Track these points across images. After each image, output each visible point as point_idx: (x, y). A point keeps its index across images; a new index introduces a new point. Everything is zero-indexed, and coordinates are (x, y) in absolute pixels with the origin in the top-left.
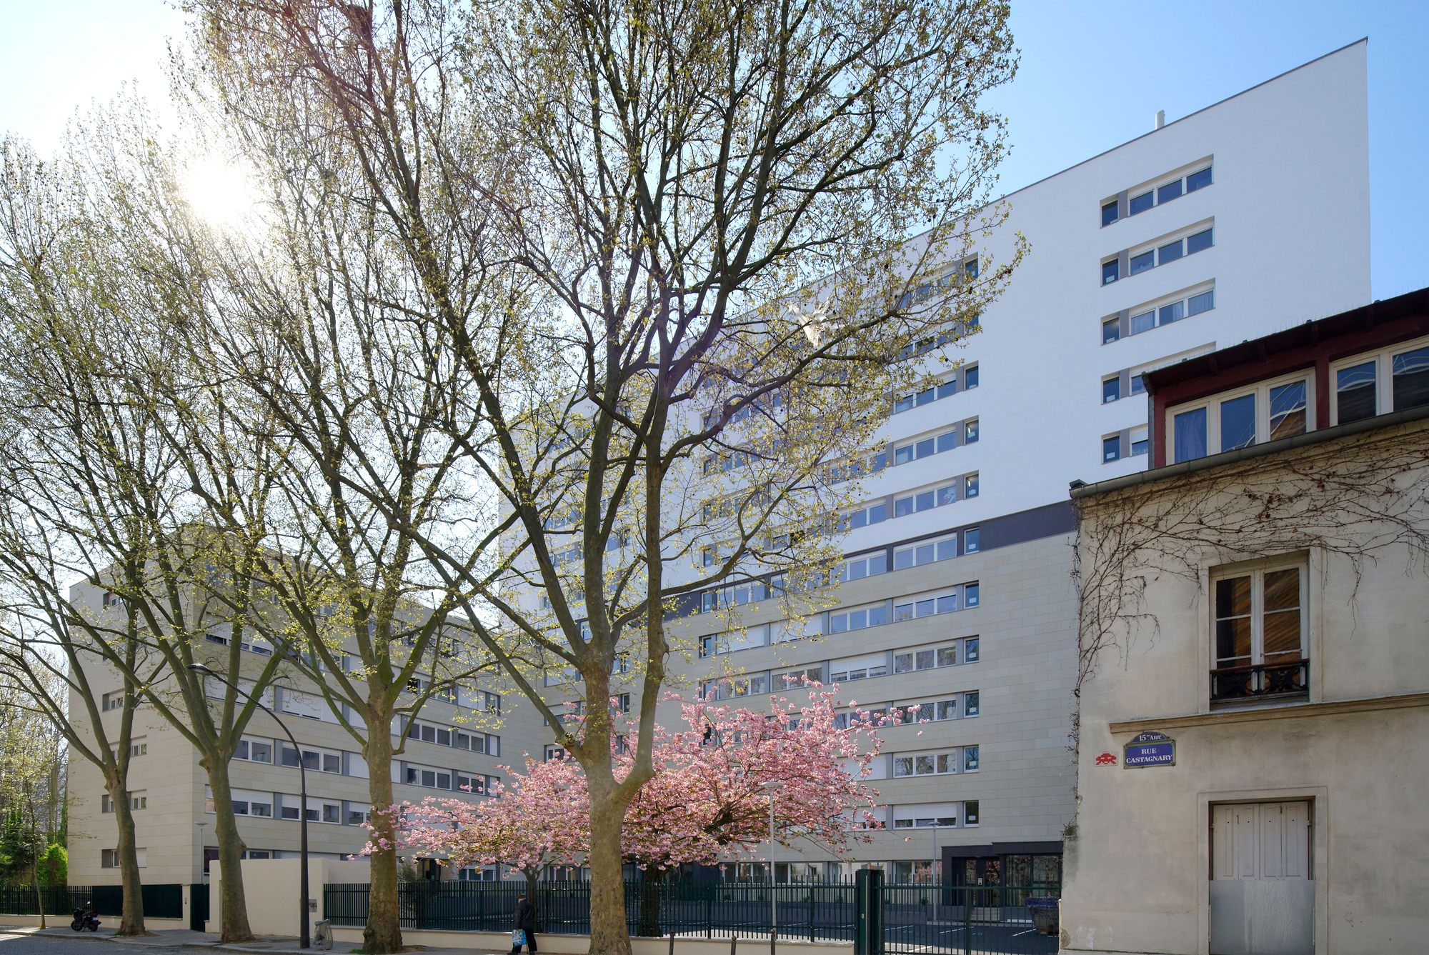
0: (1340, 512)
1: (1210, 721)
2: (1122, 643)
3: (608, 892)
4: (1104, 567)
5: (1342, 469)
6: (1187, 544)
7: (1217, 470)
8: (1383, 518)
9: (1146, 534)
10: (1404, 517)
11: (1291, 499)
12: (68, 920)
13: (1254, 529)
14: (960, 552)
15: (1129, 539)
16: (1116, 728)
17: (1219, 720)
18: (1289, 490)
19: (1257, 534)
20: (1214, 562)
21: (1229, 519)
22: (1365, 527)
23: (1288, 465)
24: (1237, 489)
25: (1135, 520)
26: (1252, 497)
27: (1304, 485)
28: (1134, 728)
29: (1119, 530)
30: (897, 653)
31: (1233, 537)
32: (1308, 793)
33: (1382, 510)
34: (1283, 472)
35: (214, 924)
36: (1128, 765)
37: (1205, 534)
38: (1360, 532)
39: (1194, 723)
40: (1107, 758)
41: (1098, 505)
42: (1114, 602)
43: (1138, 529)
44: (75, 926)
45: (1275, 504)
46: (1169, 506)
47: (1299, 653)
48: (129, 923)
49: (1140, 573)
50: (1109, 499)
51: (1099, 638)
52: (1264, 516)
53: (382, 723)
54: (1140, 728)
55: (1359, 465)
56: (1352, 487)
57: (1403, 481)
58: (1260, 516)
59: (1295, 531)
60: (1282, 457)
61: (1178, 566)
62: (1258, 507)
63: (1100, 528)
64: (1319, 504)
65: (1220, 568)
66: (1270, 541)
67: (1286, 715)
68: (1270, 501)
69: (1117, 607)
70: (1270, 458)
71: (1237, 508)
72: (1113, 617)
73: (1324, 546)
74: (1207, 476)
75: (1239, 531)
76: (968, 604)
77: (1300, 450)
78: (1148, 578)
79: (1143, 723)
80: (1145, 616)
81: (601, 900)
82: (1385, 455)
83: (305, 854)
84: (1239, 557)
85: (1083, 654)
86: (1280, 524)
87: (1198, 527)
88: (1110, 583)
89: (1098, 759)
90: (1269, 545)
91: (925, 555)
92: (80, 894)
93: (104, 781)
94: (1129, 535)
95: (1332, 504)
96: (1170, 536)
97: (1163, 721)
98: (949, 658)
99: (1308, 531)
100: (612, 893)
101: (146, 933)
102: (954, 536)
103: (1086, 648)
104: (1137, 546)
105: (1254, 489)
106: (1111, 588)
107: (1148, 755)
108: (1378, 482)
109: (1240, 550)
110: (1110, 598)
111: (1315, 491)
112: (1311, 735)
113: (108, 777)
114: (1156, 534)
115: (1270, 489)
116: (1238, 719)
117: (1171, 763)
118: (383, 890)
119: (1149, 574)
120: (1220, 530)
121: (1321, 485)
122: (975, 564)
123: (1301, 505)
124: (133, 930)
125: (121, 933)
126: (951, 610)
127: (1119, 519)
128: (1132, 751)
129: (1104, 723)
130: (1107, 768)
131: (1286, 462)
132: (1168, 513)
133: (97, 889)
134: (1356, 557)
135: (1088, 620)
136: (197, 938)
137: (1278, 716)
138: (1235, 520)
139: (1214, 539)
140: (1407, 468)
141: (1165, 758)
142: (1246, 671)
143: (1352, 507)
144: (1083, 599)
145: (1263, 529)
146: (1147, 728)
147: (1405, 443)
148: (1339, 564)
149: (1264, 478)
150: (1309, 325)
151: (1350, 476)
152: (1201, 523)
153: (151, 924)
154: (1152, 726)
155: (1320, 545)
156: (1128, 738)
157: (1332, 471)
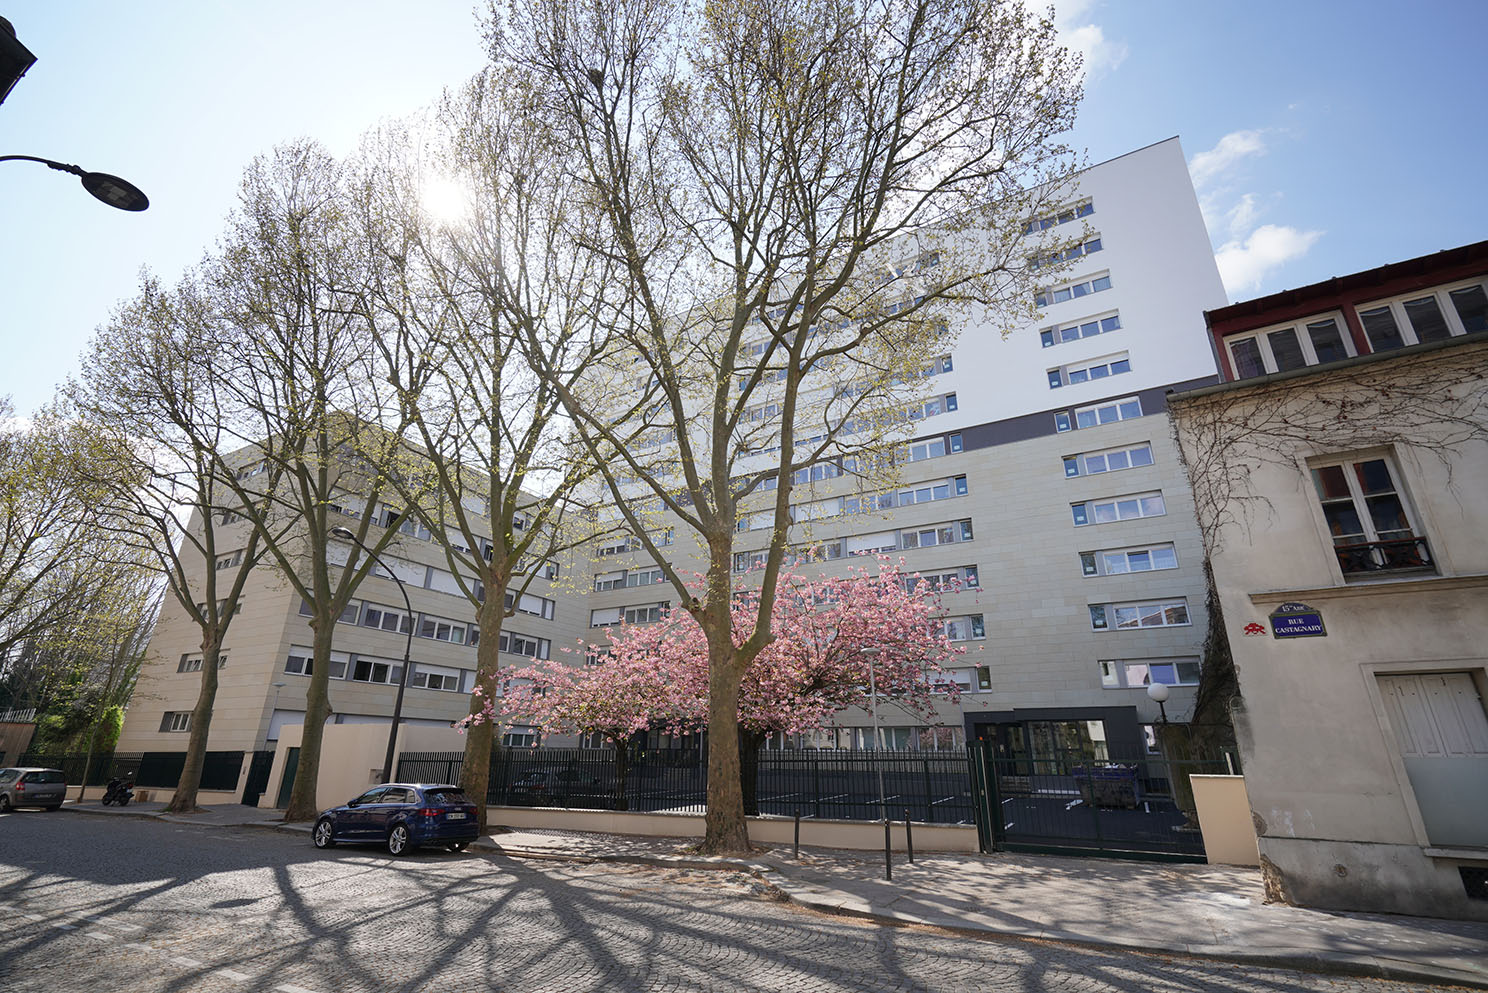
0: (1410, 415)
1: (1350, 593)
2: (1241, 521)
3: (727, 766)
4: (1206, 458)
5: (1400, 382)
6: (1279, 439)
7: (1291, 381)
8: (1452, 420)
9: (1237, 430)
10: (1471, 419)
11: (1361, 405)
12: (98, 793)
13: (1335, 427)
14: (948, 452)
15: (1224, 434)
16: (1256, 599)
17: (1359, 592)
18: (1358, 398)
19: (1341, 432)
20: (1309, 454)
21: (1311, 420)
22: (1437, 426)
23: (1351, 378)
24: (1310, 396)
25: (1225, 420)
26: (1326, 403)
27: (1371, 394)
28: (1275, 599)
29: (1212, 427)
30: (903, 532)
31: (1319, 434)
32: (1476, 665)
33: (1448, 413)
34: (1347, 384)
35: (269, 798)
36: (1278, 636)
37: (1292, 431)
38: (1438, 431)
39: (1335, 595)
40: (1254, 628)
41: (1190, 407)
42: (1223, 486)
43: (1229, 427)
44: (106, 801)
45: (1349, 408)
46: (1253, 409)
47: (1410, 532)
48: (182, 797)
49: (1243, 461)
50: (1198, 403)
51: (1217, 516)
52: (1341, 417)
53: (500, 586)
54: (1280, 599)
55: (1415, 379)
56: (1413, 396)
57: (1459, 391)
58: (1338, 417)
59: (1375, 429)
60: (1346, 372)
61: (1275, 457)
62: (1334, 411)
63: (1194, 426)
64: (1390, 408)
65: (1316, 458)
66: (1354, 437)
67: (1424, 587)
68: (1344, 405)
69: (1227, 489)
70: (1335, 373)
71: (1315, 411)
72: (1227, 499)
73: (1407, 442)
74: (1282, 385)
75: (1323, 429)
76: (959, 493)
77: (1360, 367)
78: (1250, 466)
79: (1284, 594)
80: (1257, 498)
81: (721, 775)
82: (1434, 372)
83: (397, 719)
84: (1329, 450)
85: (1205, 531)
86: (1358, 423)
87: (1284, 425)
88: (1216, 471)
89: (1246, 628)
90: (1354, 440)
91: (920, 453)
92: (127, 762)
93: (201, 640)
94: (1223, 430)
95: (1401, 409)
96: (1261, 432)
97: (1303, 593)
98: (947, 538)
99: (1385, 429)
100: (731, 767)
101: (197, 809)
102: (942, 439)
103: (1207, 525)
104: (1232, 441)
105: (1326, 397)
106: (1218, 474)
107: (1297, 626)
108: (1437, 391)
109: (1328, 445)
110: (1219, 482)
111: (1381, 398)
112: (1456, 608)
113: (207, 636)
114: (1246, 431)
115: (1341, 397)
116: (1377, 591)
117: (1322, 633)
118: (477, 761)
119: (1252, 464)
120: (1305, 429)
121: (1384, 393)
122: (962, 461)
123: (1373, 409)
124: (183, 805)
125: (172, 808)
126: (945, 498)
127: (1210, 418)
128: (1279, 622)
129: (1243, 594)
130: (1256, 638)
131: (1350, 376)
132: (1254, 414)
133: (149, 757)
134: (1439, 450)
135: (1203, 501)
136: (249, 815)
137: (1416, 588)
138: (1316, 421)
139: (1303, 434)
140: (1458, 381)
141: (1314, 628)
142: (1365, 548)
143: (1419, 411)
144: (1194, 483)
145: (1343, 427)
146: (1287, 599)
147: (1449, 363)
148: (1427, 457)
149: (1333, 388)
150: (1335, 280)
151: (1409, 386)
152: (1286, 422)
153: (205, 798)
154: (1293, 598)
155: (1402, 441)
156: (1273, 609)
157: (1392, 382)
